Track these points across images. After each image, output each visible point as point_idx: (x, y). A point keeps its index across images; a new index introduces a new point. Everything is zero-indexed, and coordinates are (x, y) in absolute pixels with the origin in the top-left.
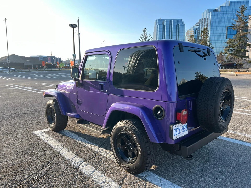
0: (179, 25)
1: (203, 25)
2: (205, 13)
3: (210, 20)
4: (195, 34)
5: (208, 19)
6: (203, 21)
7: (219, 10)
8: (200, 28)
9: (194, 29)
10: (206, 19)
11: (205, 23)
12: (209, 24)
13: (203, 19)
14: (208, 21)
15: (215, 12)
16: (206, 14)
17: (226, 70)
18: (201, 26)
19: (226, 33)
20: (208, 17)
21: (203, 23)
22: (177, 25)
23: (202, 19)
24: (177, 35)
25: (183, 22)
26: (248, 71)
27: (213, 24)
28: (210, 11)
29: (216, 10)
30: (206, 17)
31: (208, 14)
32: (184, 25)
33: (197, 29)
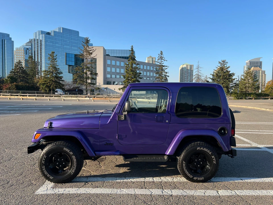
0: (5, 40)
1: (36, 46)
2: (38, 34)
3: (43, 42)
4: (26, 54)
5: (41, 41)
6: (36, 42)
7: (53, 34)
8: (33, 49)
9: (24, 48)
10: (39, 41)
11: (38, 45)
12: (43, 46)
13: (36, 40)
14: (41, 42)
15: (49, 36)
16: (39, 36)
17: (77, 96)
18: (33, 47)
19: (65, 58)
20: (41, 39)
21: (36, 44)
22: (2, 40)
23: (34, 39)
24: (4, 52)
25: (11, 39)
26: (96, 97)
27: (47, 47)
28: (42, 32)
29: (48, 34)
30: (39, 38)
31: (41, 36)
32: (13, 42)
33: (27, 49)
